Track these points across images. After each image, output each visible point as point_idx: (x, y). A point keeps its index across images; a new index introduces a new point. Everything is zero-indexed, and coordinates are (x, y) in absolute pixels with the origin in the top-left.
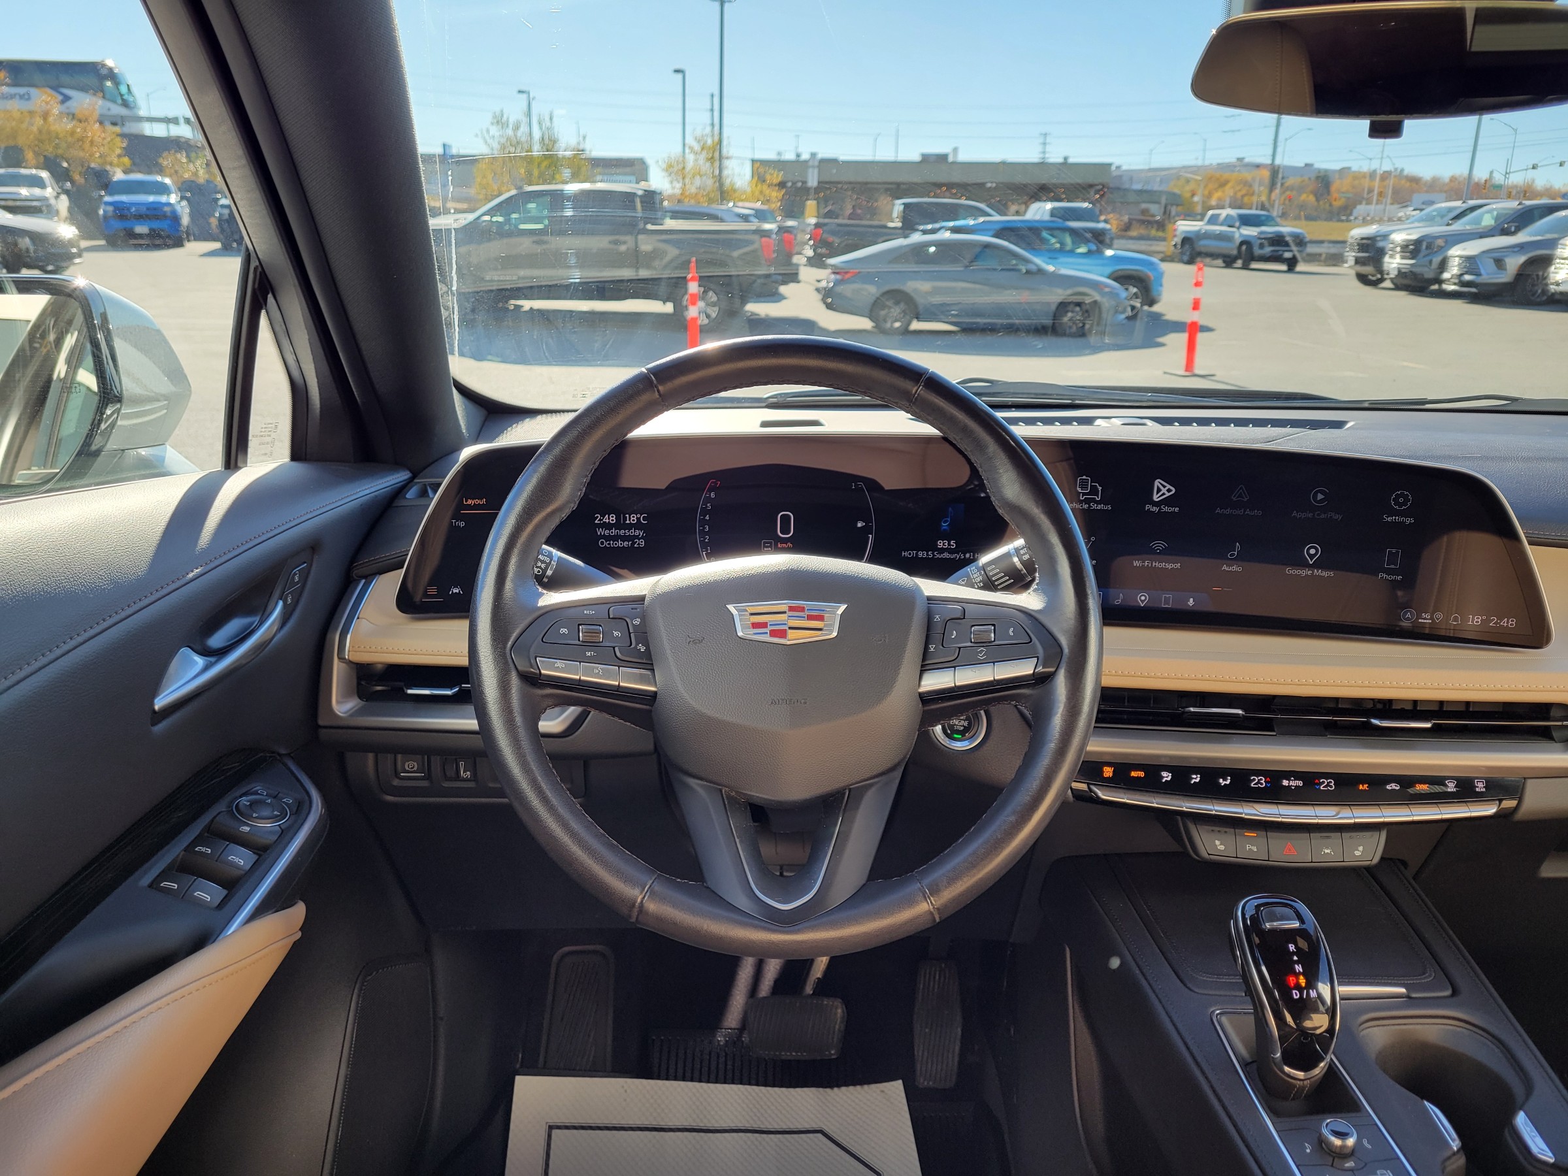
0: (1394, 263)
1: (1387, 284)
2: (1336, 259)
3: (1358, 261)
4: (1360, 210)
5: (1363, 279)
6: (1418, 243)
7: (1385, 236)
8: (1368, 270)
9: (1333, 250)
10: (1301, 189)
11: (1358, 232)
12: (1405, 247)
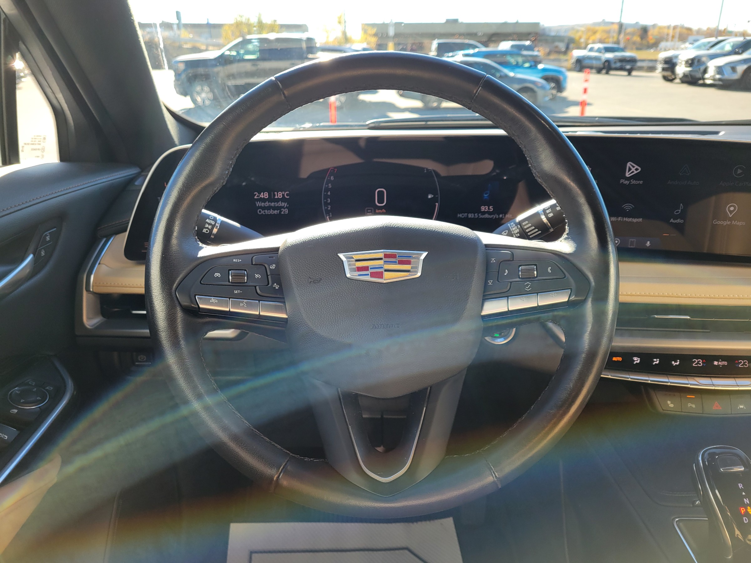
0: (681, 70)
1: (678, 81)
2: (652, 69)
3: (664, 69)
4: (663, 45)
5: (666, 78)
6: (693, 60)
7: (676, 57)
8: (667, 74)
9: (651, 64)
10: (633, 34)
11: (663, 55)
12: (687, 62)
